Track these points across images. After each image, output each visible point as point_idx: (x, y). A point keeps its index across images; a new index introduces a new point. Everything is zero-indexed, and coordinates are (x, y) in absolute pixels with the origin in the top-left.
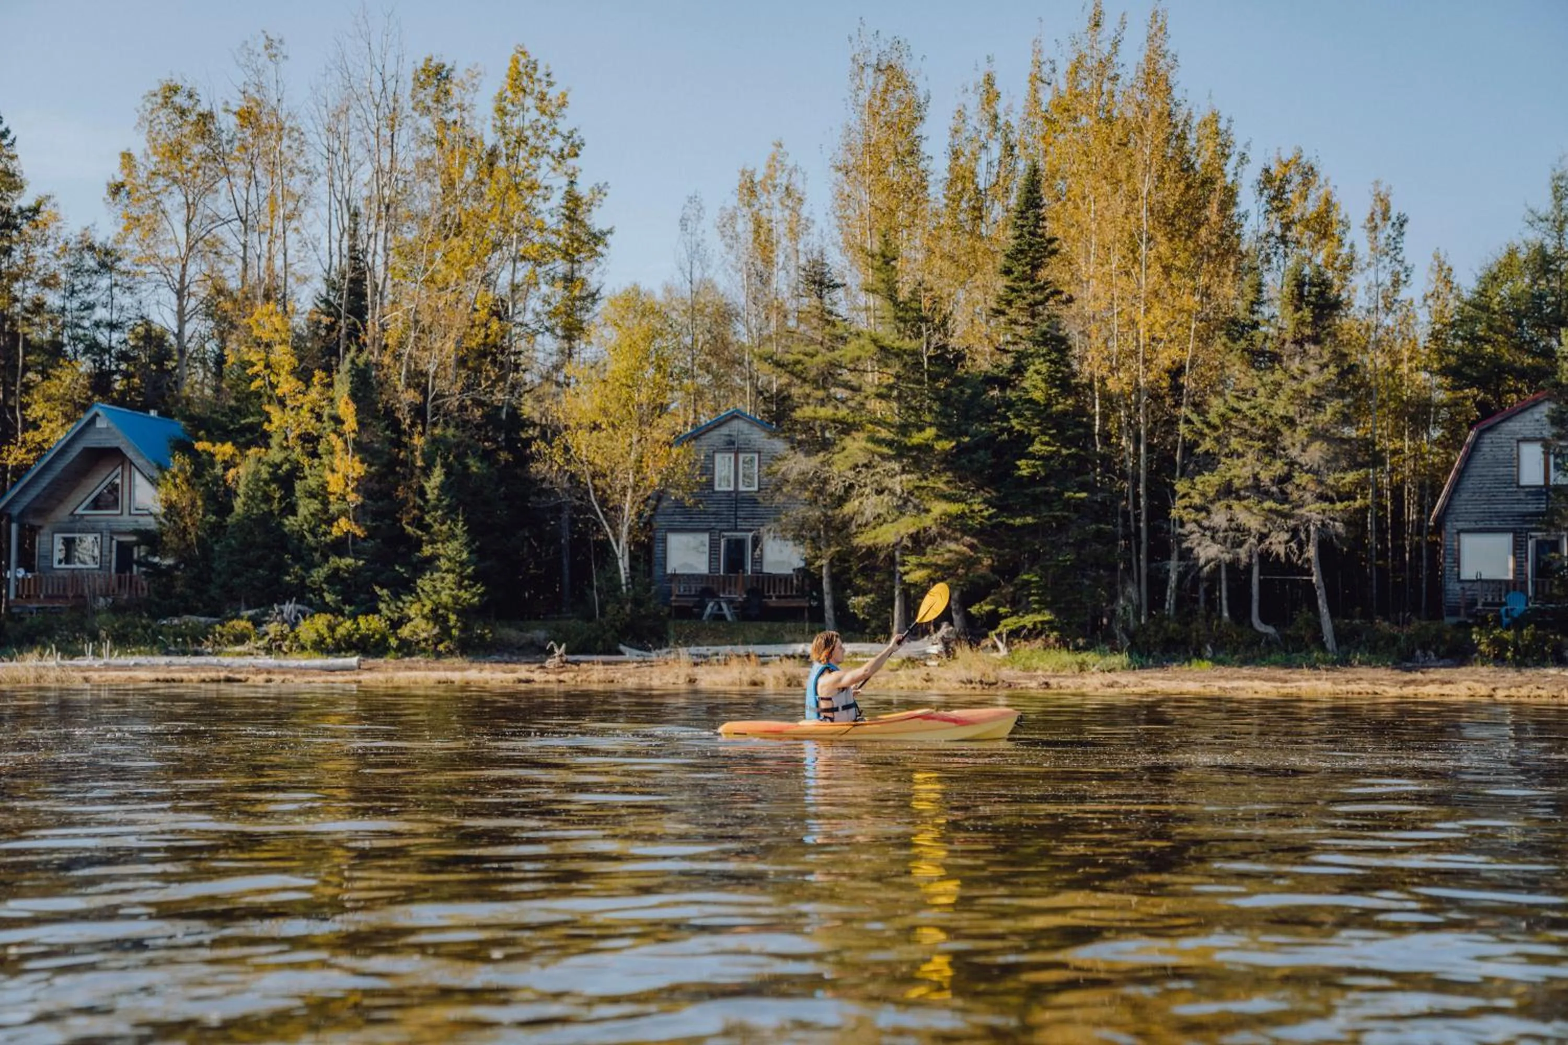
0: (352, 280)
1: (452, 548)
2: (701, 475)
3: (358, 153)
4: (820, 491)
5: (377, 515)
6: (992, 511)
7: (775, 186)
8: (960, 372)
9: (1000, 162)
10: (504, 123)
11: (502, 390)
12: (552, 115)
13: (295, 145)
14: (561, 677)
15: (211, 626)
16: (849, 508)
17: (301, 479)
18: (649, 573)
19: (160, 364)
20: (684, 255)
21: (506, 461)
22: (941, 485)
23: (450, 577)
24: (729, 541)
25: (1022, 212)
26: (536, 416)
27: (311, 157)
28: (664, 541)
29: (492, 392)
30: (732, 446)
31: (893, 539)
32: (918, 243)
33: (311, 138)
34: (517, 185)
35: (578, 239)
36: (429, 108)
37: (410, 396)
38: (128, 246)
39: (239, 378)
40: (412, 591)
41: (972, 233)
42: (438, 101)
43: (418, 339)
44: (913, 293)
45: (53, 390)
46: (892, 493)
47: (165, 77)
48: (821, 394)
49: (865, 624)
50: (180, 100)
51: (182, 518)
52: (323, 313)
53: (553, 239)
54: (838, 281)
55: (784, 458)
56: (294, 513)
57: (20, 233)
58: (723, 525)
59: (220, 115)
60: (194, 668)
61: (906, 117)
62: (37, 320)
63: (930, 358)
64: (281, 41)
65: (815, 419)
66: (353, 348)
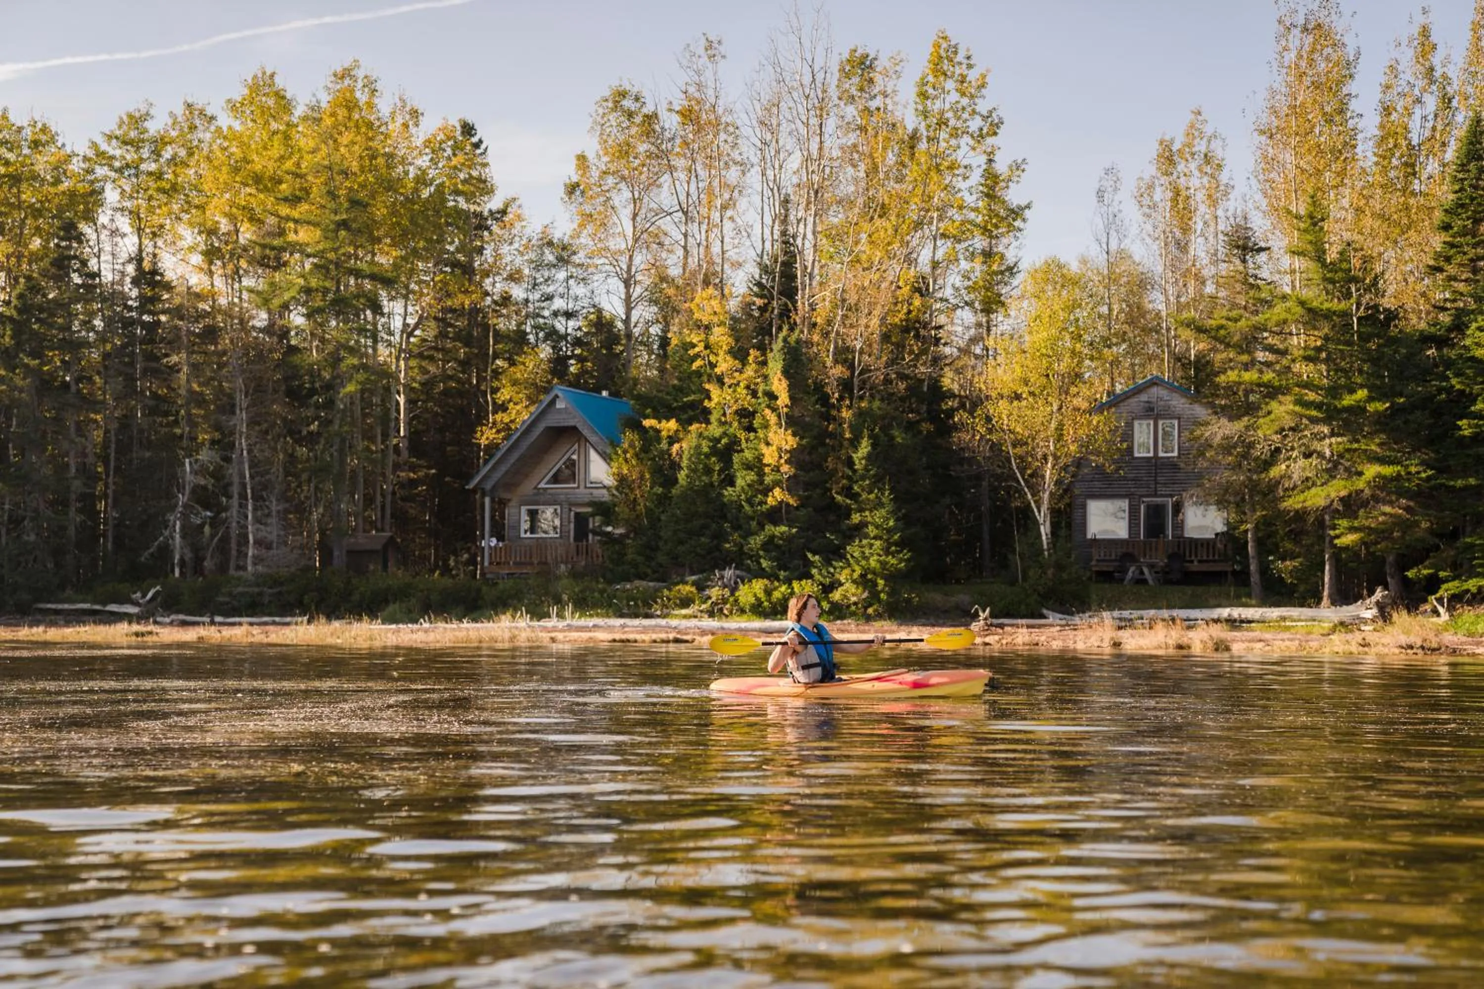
0: (783, 264)
1: (879, 515)
2: (1121, 442)
3: (787, 142)
4: (1245, 456)
5: (808, 486)
6: (1430, 473)
7: (1193, 154)
8: (1393, 331)
9: (1436, 116)
10: (925, 107)
11: (925, 364)
12: (972, 97)
13: (730, 139)
14: (987, 640)
15: (657, 590)
16: (1275, 472)
17: (738, 452)
18: (1069, 538)
19: (610, 349)
20: (1101, 226)
21: (929, 431)
22: (1373, 447)
23: (878, 543)
24: (1148, 507)
25: (1463, 165)
26: (955, 387)
27: (744, 149)
28: (1084, 507)
29: (915, 366)
30: (1151, 412)
31: (1322, 502)
32: (1345, 202)
33: (746, 131)
34: (938, 165)
35: (997, 215)
36: (853, 97)
37: (838, 371)
38: (583, 240)
39: (681, 359)
40: (842, 557)
41: (1404, 190)
42: (862, 90)
43: (844, 317)
44: (1341, 253)
45: (519, 375)
46: (1321, 455)
47: (615, 83)
48: (1245, 358)
49: (1292, 589)
50: (627, 103)
51: (632, 490)
52: (756, 295)
53: (972, 216)
54: (1263, 244)
55: (1207, 424)
56: (732, 484)
57: (491, 233)
58: (1143, 491)
59: (663, 115)
60: (645, 631)
61: (1334, 75)
62: (504, 311)
63: (1359, 319)
64: (719, 42)
65: (1240, 383)
66: (785, 328)
